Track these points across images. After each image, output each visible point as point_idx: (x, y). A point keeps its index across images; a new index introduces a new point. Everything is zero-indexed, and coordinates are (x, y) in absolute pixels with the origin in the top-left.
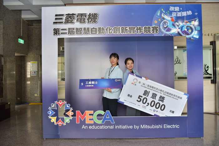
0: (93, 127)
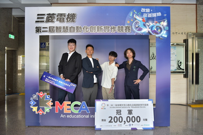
0: (70, 116)
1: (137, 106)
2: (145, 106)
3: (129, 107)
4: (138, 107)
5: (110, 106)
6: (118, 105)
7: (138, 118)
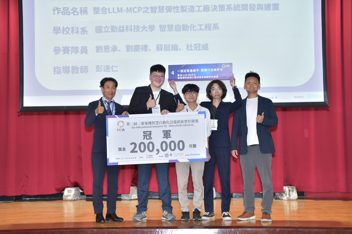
1: (179, 124)
2: (193, 123)
3: (165, 126)
4: (181, 125)
5: (132, 125)
6: (146, 123)
7: (181, 143)
